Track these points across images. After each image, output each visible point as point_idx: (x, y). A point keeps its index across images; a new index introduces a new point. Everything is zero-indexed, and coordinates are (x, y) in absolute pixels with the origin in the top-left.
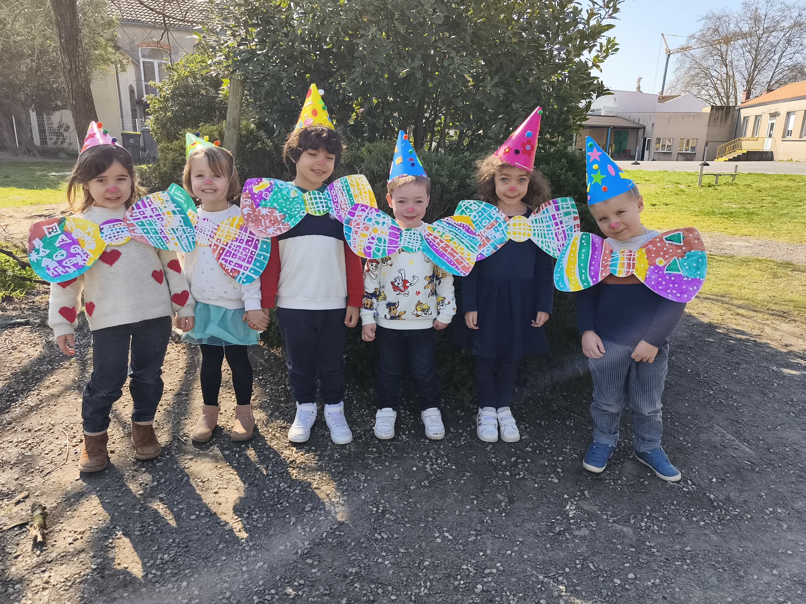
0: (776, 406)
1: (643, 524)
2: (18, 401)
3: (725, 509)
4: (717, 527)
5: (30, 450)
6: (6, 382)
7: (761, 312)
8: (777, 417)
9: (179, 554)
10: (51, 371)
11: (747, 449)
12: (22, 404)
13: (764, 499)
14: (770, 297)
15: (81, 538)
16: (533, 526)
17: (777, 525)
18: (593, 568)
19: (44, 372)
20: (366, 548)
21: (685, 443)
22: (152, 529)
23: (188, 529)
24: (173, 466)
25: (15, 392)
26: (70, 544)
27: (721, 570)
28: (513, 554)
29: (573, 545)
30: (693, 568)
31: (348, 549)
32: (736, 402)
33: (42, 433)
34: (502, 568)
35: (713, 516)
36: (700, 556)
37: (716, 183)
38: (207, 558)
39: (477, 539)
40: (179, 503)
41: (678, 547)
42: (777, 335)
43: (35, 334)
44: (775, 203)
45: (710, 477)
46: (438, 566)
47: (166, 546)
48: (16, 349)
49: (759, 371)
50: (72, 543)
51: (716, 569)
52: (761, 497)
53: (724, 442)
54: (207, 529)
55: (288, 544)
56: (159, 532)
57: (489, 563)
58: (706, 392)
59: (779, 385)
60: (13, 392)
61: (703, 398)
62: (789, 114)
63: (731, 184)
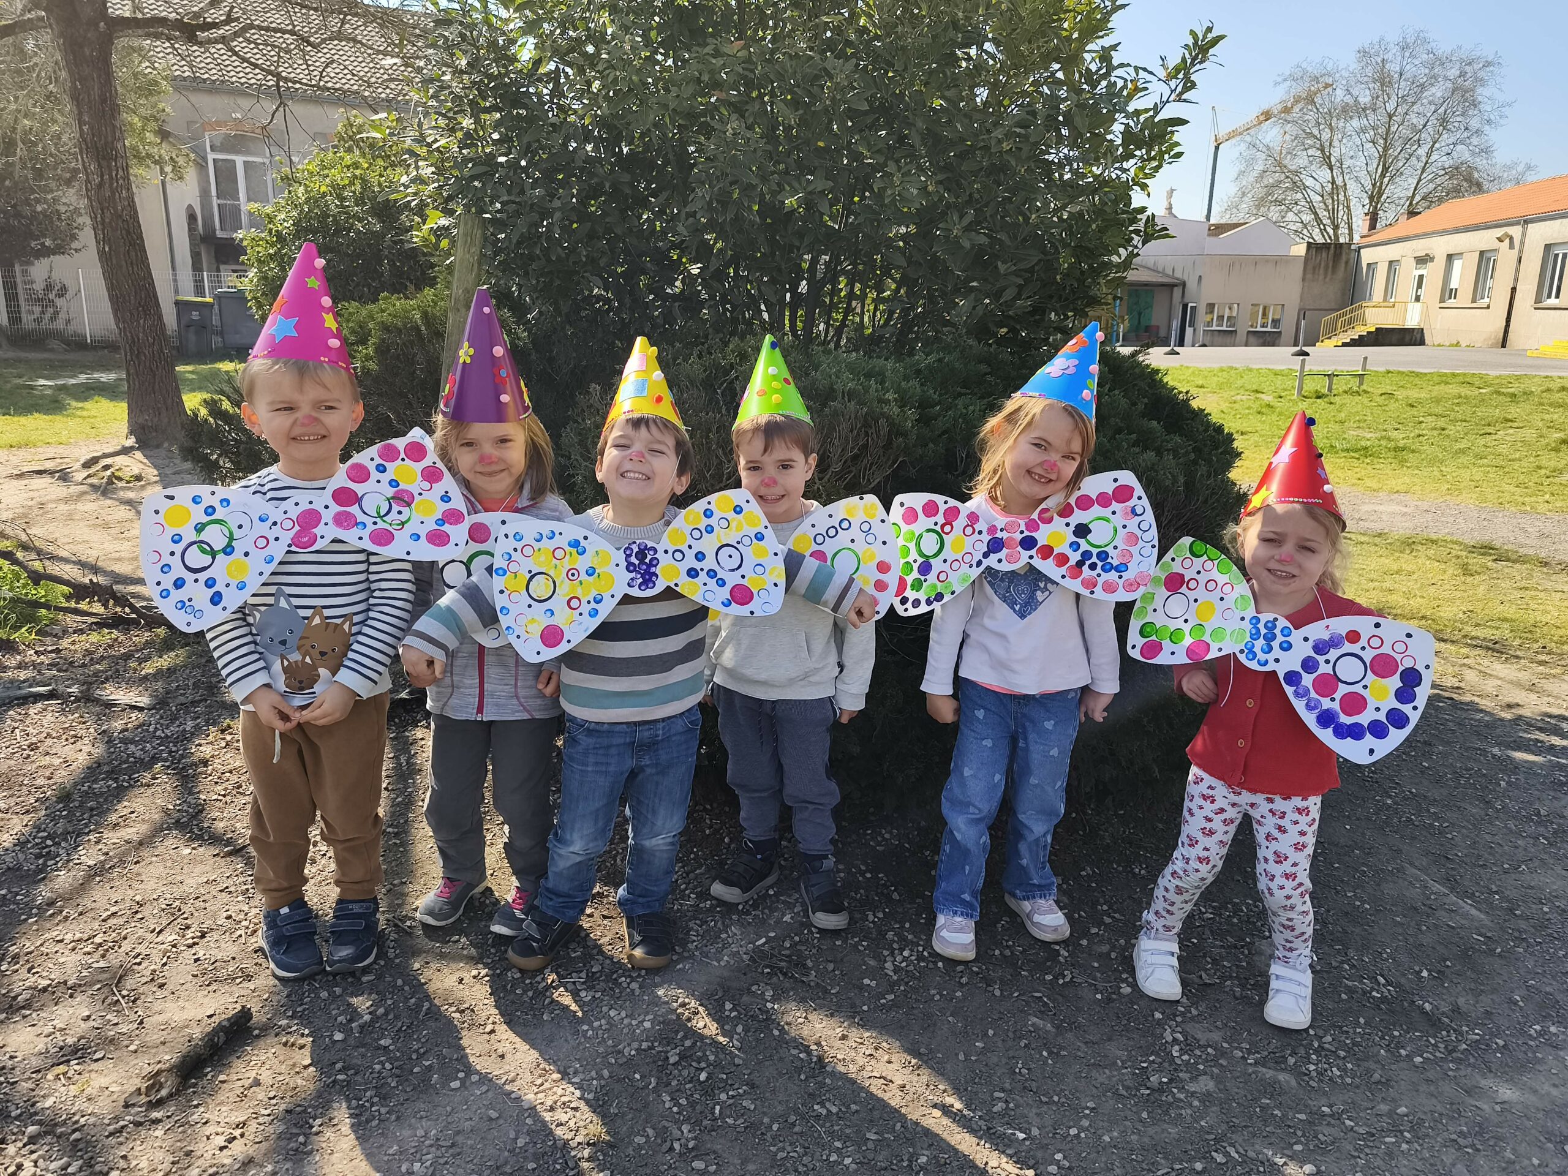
0: (1511, 824)
1: (1312, 1067)
2: (58, 855)
3: (1455, 1030)
4: (1445, 1067)
5: (103, 956)
6: (27, 818)
7: (1453, 642)
8: (1516, 847)
9: (442, 1161)
10: (119, 793)
11: (1474, 912)
12: (68, 861)
13: (1521, 1008)
14: (1464, 613)
15: (242, 1135)
16: (1109, 1078)
17: (1554, 1059)
18: (1236, 1156)
19: (101, 794)
20: (801, 1134)
21: (1358, 903)
22: (378, 1111)
23: (449, 1109)
24: (395, 981)
25: (48, 837)
26: (222, 1149)
27: (1470, 1150)
28: (1083, 1135)
29: (1189, 1112)
30: (1419, 1148)
31: (768, 1137)
32: (1437, 819)
33: (121, 921)
34: (1067, 1164)
35: (1435, 1046)
36: (1427, 1124)
37: (1330, 389)
38: (498, 1168)
39: (1007, 1106)
40: (421, 1056)
41: (1384, 1108)
42: (1490, 686)
43: (71, 717)
44: (1443, 429)
45: (1417, 968)
46: (946, 1163)
47: (413, 1144)
48: (37, 747)
49: (1469, 758)
50: (226, 1147)
51: (1460, 1148)
52: (1516, 1003)
53: (1429, 899)
54: (487, 1108)
55: (650, 1132)
56: (393, 1117)
57: (1039, 1154)
58: (1378, 801)
59: (1509, 783)
60: (46, 838)
61: (1376, 813)
62: (1450, 257)
63: (1358, 393)
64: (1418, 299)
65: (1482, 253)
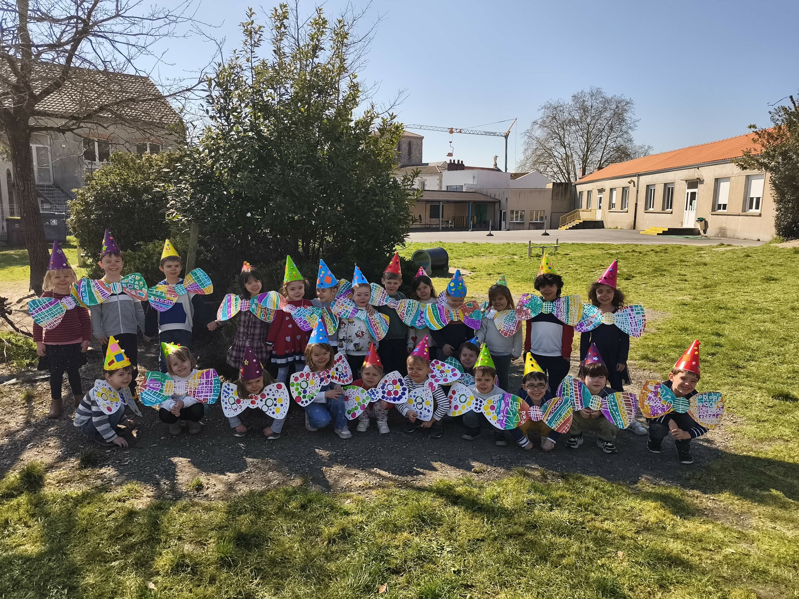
62: (611, 190)
63: (554, 254)
64: (600, 208)
65: (623, 188)
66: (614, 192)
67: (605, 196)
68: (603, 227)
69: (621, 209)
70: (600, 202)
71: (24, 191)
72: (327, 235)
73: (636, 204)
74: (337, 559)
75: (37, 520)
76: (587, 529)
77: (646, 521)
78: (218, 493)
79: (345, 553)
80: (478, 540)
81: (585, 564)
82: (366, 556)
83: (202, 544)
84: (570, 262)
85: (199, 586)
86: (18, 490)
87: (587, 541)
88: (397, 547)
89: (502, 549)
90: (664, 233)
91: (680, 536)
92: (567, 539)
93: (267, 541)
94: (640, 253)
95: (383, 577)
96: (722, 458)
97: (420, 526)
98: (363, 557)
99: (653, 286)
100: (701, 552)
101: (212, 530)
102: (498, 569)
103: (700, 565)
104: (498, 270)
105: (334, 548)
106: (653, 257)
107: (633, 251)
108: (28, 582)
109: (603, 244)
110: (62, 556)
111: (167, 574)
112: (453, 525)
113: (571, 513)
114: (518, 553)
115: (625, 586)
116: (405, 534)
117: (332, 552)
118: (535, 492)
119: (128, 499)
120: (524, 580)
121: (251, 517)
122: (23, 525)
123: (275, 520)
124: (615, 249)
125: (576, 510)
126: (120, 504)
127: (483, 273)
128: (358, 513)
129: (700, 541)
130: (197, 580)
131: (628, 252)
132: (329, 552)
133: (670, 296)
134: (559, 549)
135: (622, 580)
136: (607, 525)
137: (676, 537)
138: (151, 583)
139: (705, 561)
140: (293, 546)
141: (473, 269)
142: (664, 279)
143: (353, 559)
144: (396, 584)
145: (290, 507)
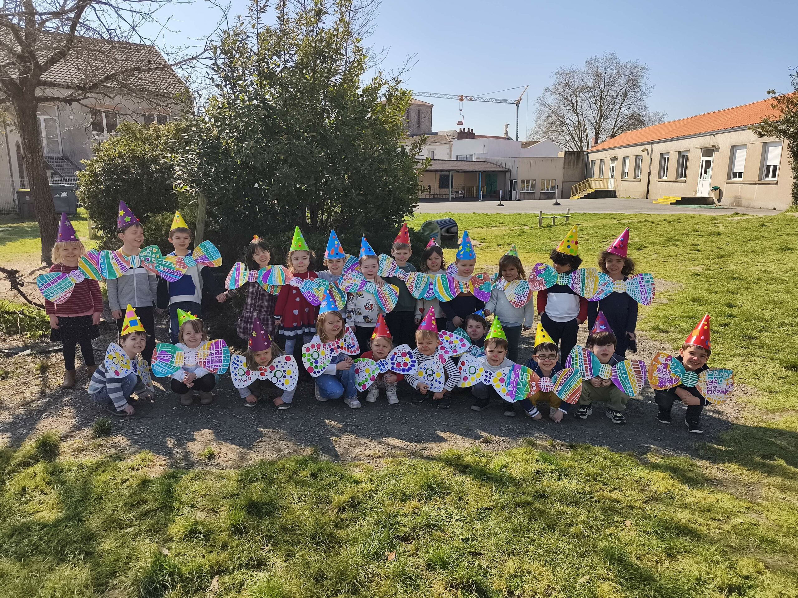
37: (554, 223)
62: (624, 158)
63: (565, 224)
64: (612, 177)
65: (636, 156)
66: (627, 161)
67: (618, 165)
68: (615, 196)
69: (635, 178)
70: (613, 171)
71: (32, 163)
72: (334, 206)
73: (649, 173)
74: (347, 526)
75: (53, 488)
76: (596, 499)
77: (654, 491)
78: (230, 462)
79: (355, 520)
80: (486, 509)
81: (593, 533)
82: (375, 524)
83: (214, 511)
84: (581, 233)
85: (211, 552)
86: (34, 458)
87: (595, 510)
88: (406, 515)
89: (510, 518)
90: (678, 202)
91: (688, 506)
92: (575, 509)
93: (278, 509)
94: (653, 223)
95: (392, 544)
96: (732, 429)
97: (429, 495)
98: (373, 525)
99: (665, 256)
100: (710, 522)
101: (224, 498)
102: (506, 538)
103: (709, 535)
104: (508, 241)
105: (344, 516)
106: (666, 227)
107: (646, 221)
108: (46, 547)
109: (615, 214)
110: (78, 522)
111: (180, 541)
112: (462, 494)
113: (580, 483)
114: (526, 522)
115: (633, 555)
116: (414, 503)
117: (342, 520)
118: (544, 462)
119: (142, 467)
120: (532, 548)
121: (262, 486)
122: (40, 493)
123: (285, 488)
124: (627, 219)
125: (585, 480)
126: (134, 473)
127: (493, 244)
128: (367, 482)
129: (709, 511)
130: (209, 546)
131: (640, 221)
132: (339, 520)
133: (683, 266)
134: (567, 518)
135: (629, 549)
136: (615, 495)
137: (685, 506)
138: (165, 549)
139: (713, 530)
140: (304, 514)
141: (483, 240)
142: (676, 249)
143: (362, 526)
144: (405, 552)
145: (300, 476)
